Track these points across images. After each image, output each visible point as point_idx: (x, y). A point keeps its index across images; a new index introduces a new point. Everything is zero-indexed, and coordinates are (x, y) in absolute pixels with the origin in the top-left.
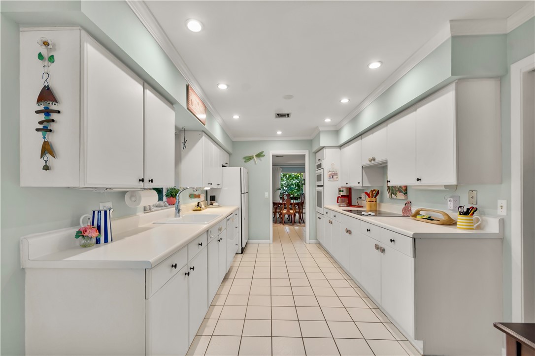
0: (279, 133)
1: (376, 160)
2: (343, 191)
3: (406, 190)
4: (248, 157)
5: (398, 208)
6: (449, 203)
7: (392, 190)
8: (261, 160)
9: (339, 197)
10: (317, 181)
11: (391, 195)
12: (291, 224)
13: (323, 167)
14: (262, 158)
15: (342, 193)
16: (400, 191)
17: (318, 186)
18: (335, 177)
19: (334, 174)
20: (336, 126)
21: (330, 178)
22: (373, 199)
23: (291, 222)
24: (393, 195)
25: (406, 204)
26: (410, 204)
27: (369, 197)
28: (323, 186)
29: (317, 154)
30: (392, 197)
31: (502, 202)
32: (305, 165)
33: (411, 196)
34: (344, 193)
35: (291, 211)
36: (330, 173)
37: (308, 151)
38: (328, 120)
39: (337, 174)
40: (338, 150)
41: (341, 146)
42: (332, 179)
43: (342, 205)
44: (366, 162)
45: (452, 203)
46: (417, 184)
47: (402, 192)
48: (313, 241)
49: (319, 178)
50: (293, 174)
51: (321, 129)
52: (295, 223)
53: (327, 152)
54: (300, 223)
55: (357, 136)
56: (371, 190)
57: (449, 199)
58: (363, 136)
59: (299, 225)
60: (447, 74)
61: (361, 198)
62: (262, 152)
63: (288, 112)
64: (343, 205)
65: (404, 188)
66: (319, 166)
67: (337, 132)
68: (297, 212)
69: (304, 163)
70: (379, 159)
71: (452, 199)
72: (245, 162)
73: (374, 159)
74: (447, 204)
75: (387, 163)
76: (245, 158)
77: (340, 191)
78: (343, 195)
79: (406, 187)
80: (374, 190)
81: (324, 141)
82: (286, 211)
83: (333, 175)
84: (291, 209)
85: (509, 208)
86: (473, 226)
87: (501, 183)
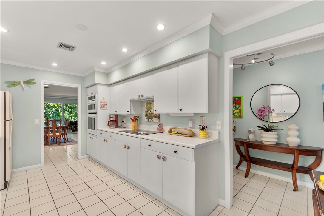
0: (55, 64)
1: (144, 96)
2: (113, 117)
3: (159, 116)
4: (13, 82)
5: (154, 127)
6: (190, 124)
7: (149, 116)
8: (30, 88)
9: (109, 121)
10: (89, 109)
11: (149, 119)
12: (58, 144)
13: (96, 98)
14: (31, 86)
15: (112, 119)
16: (155, 117)
17: (89, 113)
18: (105, 107)
19: (105, 104)
20: (107, 69)
21: (102, 107)
22: (136, 122)
23: (56, 143)
24: (150, 120)
25: (159, 125)
26: (161, 125)
27: (133, 121)
28: (96, 113)
29: (88, 89)
30: (149, 121)
31: (218, 123)
32: (77, 98)
33: (162, 120)
34: (114, 119)
35: (58, 134)
36: (102, 104)
37: (81, 85)
38: (104, 63)
39: (107, 105)
40: (107, 87)
41: (109, 85)
42: (103, 109)
43: (111, 127)
44: (135, 97)
45: (192, 124)
46: (179, 113)
47: (157, 118)
48: (85, 156)
49: (91, 107)
50: (52, 104)
51: (96, 69)
52: (60, 143)
53: (100, 87)
54: (65, 142)
55: (127, 79)
56: (134, 116)
57: (190, 121)
58: (131, 79)
59: (65, 144)
60: (206, 46)
61: (123, 122)
62: (33, 80)
63: (73, 45)
64: (113, 127)
65: (158, 115)
66: (92, 98)
67: (107, 74)
68: (62, 134)
69: (77, 97)
70: (147, 95)
71: (192, 122)
72: (8, 87)
73: (142, 96)
74: (189, 124)
75: (154, 98)
76: (8, 82)
77: (111, 117)
78: (113, 120)
79: (159, 114)
80: (136, 117)
81: (98, 79)
82: (52, 134)
83: (104, 106)
84: (57, 132)
85: (223, 126)
86: (207, 136)
87: (218, 113)
